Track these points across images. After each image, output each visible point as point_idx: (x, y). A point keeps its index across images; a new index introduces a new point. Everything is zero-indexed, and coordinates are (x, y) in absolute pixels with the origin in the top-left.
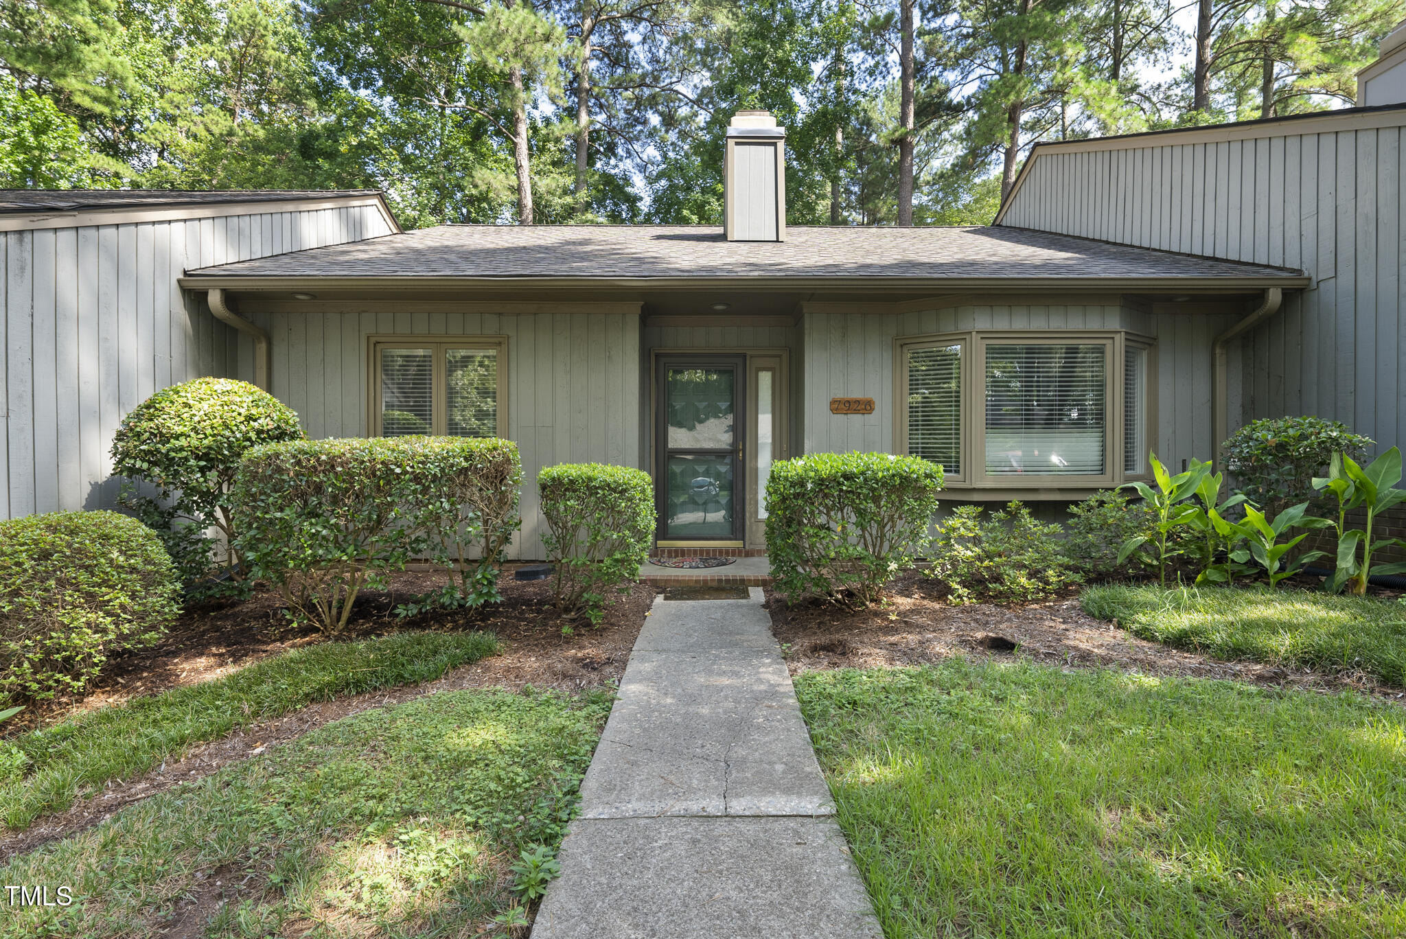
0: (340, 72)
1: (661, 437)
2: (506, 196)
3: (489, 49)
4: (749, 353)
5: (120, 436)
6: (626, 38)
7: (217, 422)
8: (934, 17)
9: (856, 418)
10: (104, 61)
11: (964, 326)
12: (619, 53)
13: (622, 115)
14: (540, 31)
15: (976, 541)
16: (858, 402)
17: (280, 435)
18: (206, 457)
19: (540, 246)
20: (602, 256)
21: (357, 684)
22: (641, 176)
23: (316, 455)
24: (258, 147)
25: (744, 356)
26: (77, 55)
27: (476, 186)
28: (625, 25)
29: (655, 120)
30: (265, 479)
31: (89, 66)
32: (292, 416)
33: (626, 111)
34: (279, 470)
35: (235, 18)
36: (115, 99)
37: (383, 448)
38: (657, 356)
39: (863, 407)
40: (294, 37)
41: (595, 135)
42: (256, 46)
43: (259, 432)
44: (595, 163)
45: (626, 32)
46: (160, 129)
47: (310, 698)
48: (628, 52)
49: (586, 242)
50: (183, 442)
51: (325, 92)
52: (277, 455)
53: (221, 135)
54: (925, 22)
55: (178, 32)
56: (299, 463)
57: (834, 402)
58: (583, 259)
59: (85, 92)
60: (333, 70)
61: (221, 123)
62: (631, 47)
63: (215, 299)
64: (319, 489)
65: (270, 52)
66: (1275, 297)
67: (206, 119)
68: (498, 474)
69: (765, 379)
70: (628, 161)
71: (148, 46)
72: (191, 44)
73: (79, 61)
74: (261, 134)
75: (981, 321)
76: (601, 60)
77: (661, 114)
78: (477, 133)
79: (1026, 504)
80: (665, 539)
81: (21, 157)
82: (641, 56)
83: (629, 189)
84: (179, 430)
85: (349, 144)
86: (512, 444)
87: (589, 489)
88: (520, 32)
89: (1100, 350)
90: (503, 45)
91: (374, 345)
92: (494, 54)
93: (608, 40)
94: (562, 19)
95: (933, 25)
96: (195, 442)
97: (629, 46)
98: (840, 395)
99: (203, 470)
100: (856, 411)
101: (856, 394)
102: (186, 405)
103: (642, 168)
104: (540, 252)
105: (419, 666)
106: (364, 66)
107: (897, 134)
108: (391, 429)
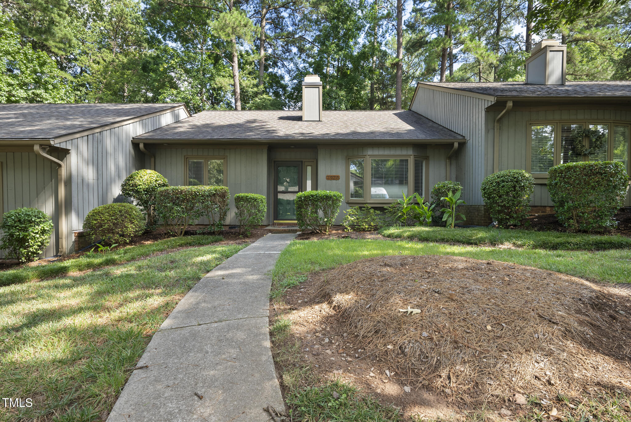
0: (158, 32)
1: (276, 188)
2: (230, 88)
3: (222, 31)
4: (304, 160)
5: (122, 185)
6: (282, 14)
7: (149, 181)
8: (420, 3)
9: (334, 181)
10: (63, 33)
11: (365, 153)
12: (279, 21)
13: (280, 48)
14: (242, 23)
15: (356, 215)
16: (334, 176)
17: (164, 185)
18: (146, 191)
19: (238, 124)
20: (257, 129)
21: (190, 244)
22: (288, 76)
23: (177, 190)
24: (124, 67)
25: (302, 162)
26: (53, 31)
27: (216, 84)
28: (282, 9)
29: (294, 50)
30: (165, 196)
31: (57, 35)
32: (166, 180)
33: (282, 47)
34: (169, 194)
35: (114, 11)
36: (66, 48)
37: (194, 188)
38: (274, 162)
39: (336, 178)
40: (139, 18)
41: (267, 58)
42: (123, 22)
43: (159, 184)
44: (268, 70)
45: (282, 12)
46: (84, 60)
47: (180, 246)
48: (283, 20)
49: (254, 121)
50: (141, 187)
51: (152, 42)
52: (168, 190)
53: (109, 62)
54: (416, 5)
55: (89, 16)
56: (173, 192)
57: (327, 176)
58: (251, 131)
59: (56, 46)
60: (155, 32)
61: (110, 57)
62: (284, 18)
63: (141, 146)
64: (178, 198)
65: (129, 25)
66: (456, 145)
67: (103, 55)
68: (223, 195)
69: (309, 169)
70: (283, 69)
71: (78, 24)
72: (95, 21)
73: (53, 34)
74: (125, 60)
75: (370, 152)
76: (271, 24)
77: (298, 47)
78: (217, 59)
79: (372, 208)
80: (276, 220)
81: (35, 76)
82: (288, 23)
83: (282, 82)
84: (140, 183)
85: (163, 67)
86: (227, 188)
87: (247, 200)
88: (234, 24)
89: (407, 160)
90: (227, 30)
91: (186, 158)
92: (224, 34)
93: (274, 15)
94: (254, 7)
95: (419, 7)
96: (144, 187)
97: (283, 18)
98: (329, 174)
99: (146, 194)
100: (334, 179)
101: (334, 174)
102: (141, 177)
103: (289, 72)
104: (238, 127)
105: (204, 241)
106: (168, 30)
107: (394, 61)
108: (190, 184)
